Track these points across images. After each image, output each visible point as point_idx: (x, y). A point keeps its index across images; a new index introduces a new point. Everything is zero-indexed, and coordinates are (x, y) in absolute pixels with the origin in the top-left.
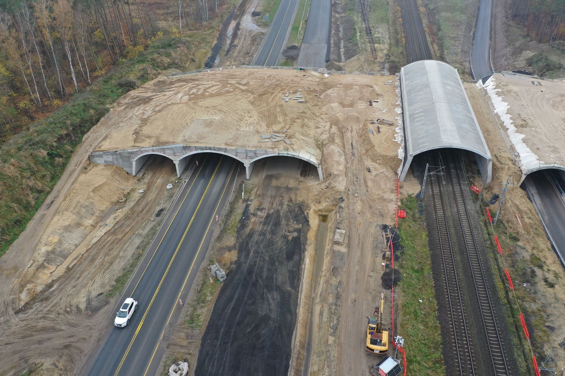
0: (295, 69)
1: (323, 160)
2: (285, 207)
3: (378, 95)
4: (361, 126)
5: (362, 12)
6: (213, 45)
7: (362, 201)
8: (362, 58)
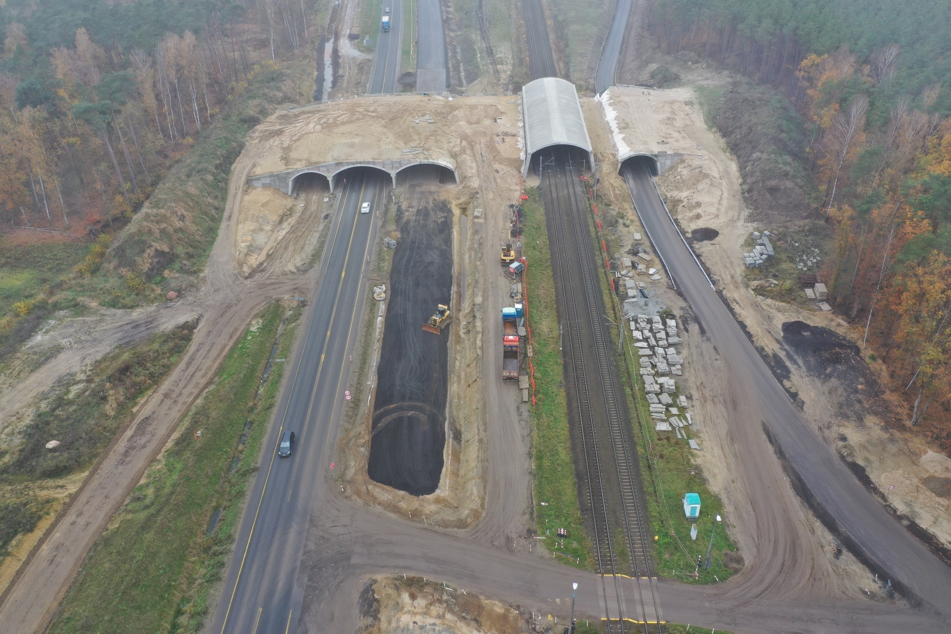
0: (419, 94)
1: (458, 166)
2: (431, 204)
3: (502, 113)
4: (488, 139)
5: (481, 29)
6: (315, 76)
7: (494, 192)
8: (485, 81)
